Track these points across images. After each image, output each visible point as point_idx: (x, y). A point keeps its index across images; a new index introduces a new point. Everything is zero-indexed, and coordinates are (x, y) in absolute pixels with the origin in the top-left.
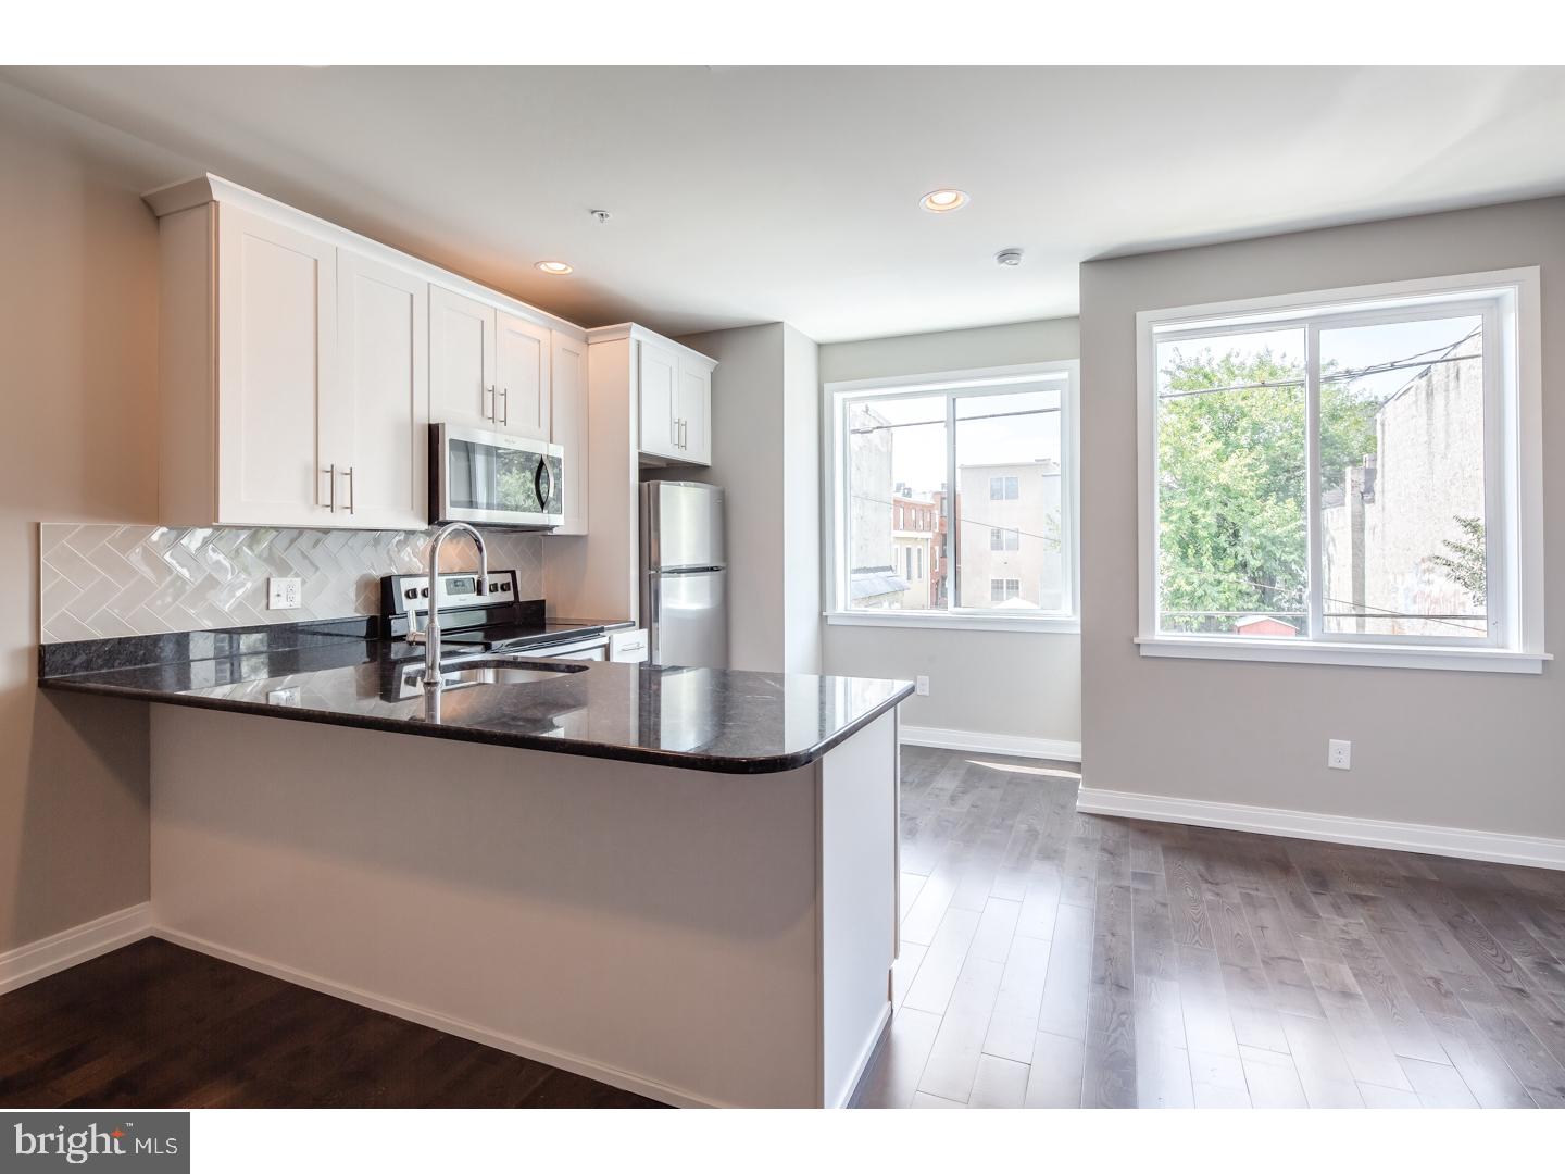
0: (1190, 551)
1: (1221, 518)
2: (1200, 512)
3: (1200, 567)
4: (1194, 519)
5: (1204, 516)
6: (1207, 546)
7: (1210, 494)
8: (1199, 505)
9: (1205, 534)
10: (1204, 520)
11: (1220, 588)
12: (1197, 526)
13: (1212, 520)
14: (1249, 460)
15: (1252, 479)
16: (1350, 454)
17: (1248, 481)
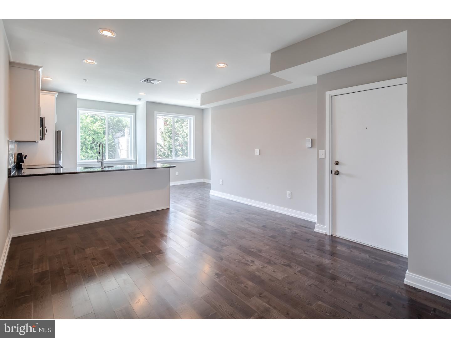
0: (84, 148)
1: (93, 139)
2: (87, 137)
3: (87, 152)
4: (85, 139)
5: (89, 138)
6: (89, 147)
7: (90, 132)
8: (87, 135)
9: (89, 143)
10: (89, 139)
11: (93, 158)
12: (87, 141)
13: (91, 139)
14: (100, 124)
15: (102, 129)
16: (123, 125)
17: (101, 129)
